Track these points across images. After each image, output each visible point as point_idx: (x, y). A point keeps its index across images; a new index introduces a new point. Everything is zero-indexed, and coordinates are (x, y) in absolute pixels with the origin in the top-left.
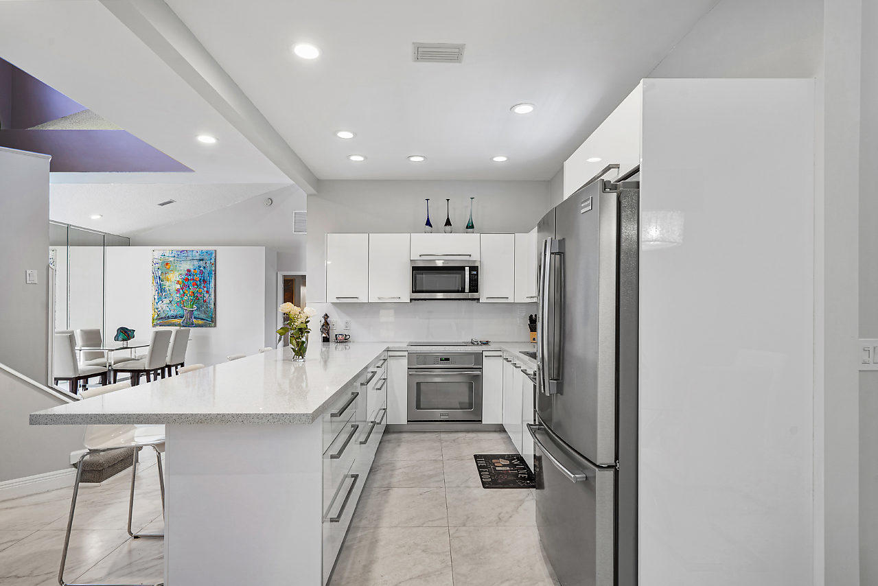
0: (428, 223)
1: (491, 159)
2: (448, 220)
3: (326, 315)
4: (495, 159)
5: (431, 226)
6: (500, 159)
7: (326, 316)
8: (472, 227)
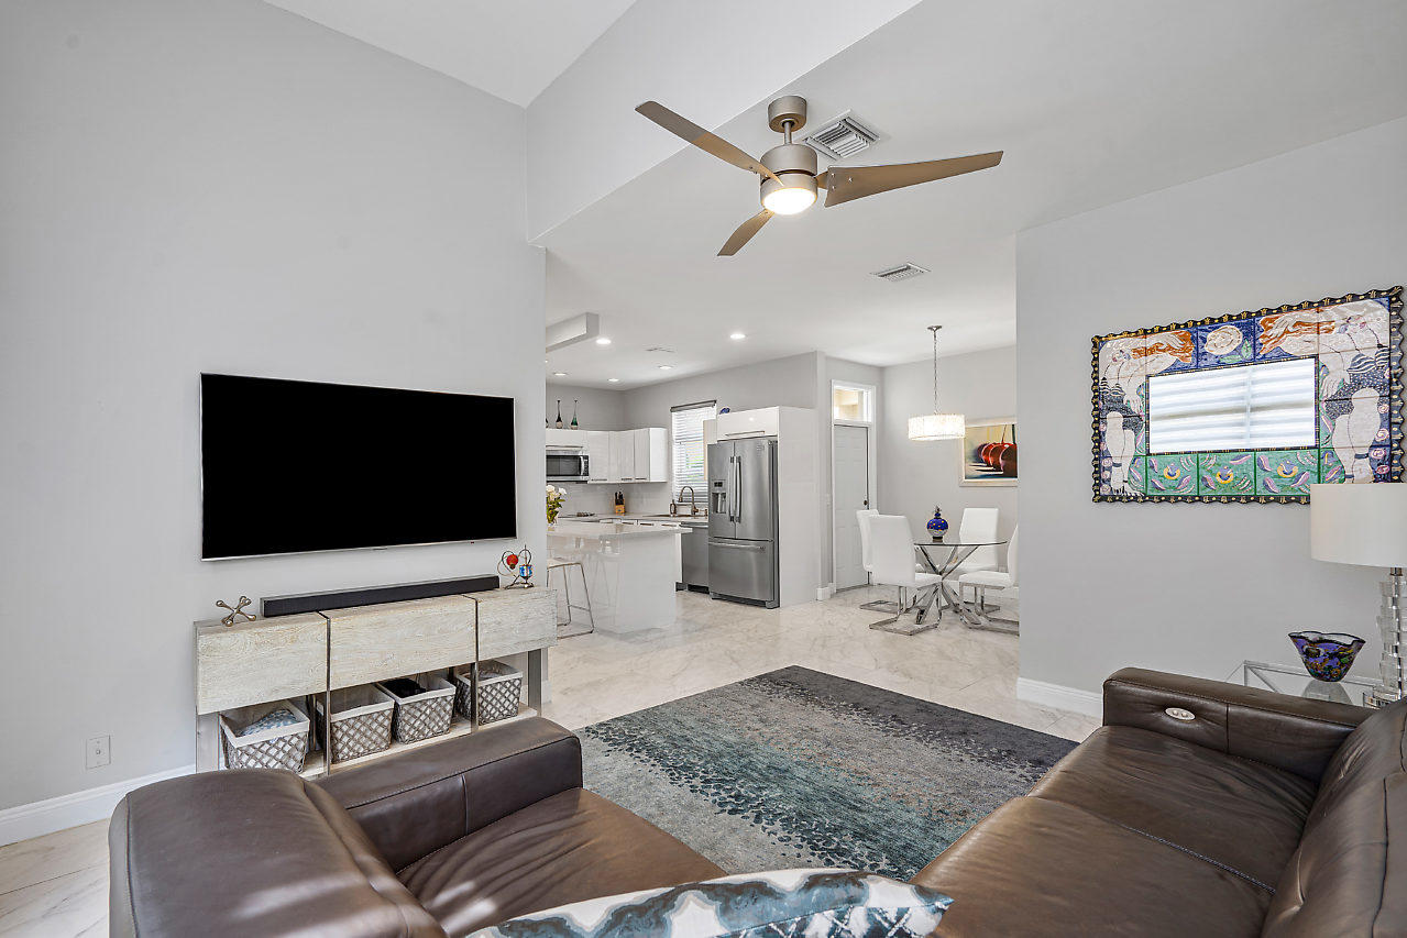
1: (608, 380)
4: (610, 380)
6: (614, 380)
8: (576, 424)
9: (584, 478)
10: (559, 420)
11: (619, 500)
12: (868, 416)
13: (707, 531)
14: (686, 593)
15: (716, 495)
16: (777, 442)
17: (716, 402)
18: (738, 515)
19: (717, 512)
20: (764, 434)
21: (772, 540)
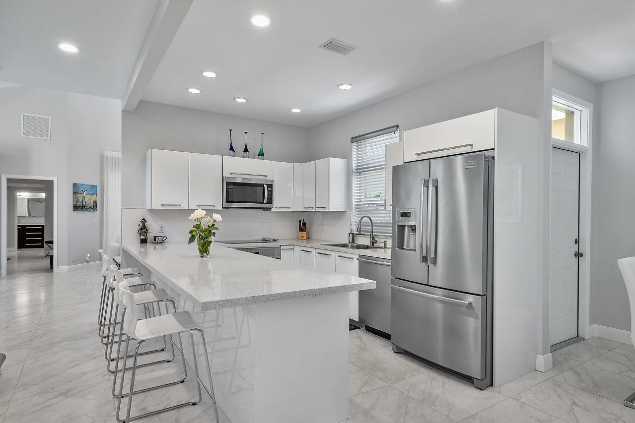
0: (232, 149)
1: (290, 110)
2: (246, 147)
3: (144, 219)
4: (292, 111)
5: (233, 151)
6: (296, 111)
7: (144, 221)
8: (263, 155)
9: (268, 206)
10: (246, 150)
11: (303, 227)
12: (581, 138)
13: (390, 268)
14: (361, 333)
15: (402, 228)
16: (493, 158)
17: (398, 126)
18: (433, 255)
19: (403, 249)
20: (472, 149)
21: (484, 295)
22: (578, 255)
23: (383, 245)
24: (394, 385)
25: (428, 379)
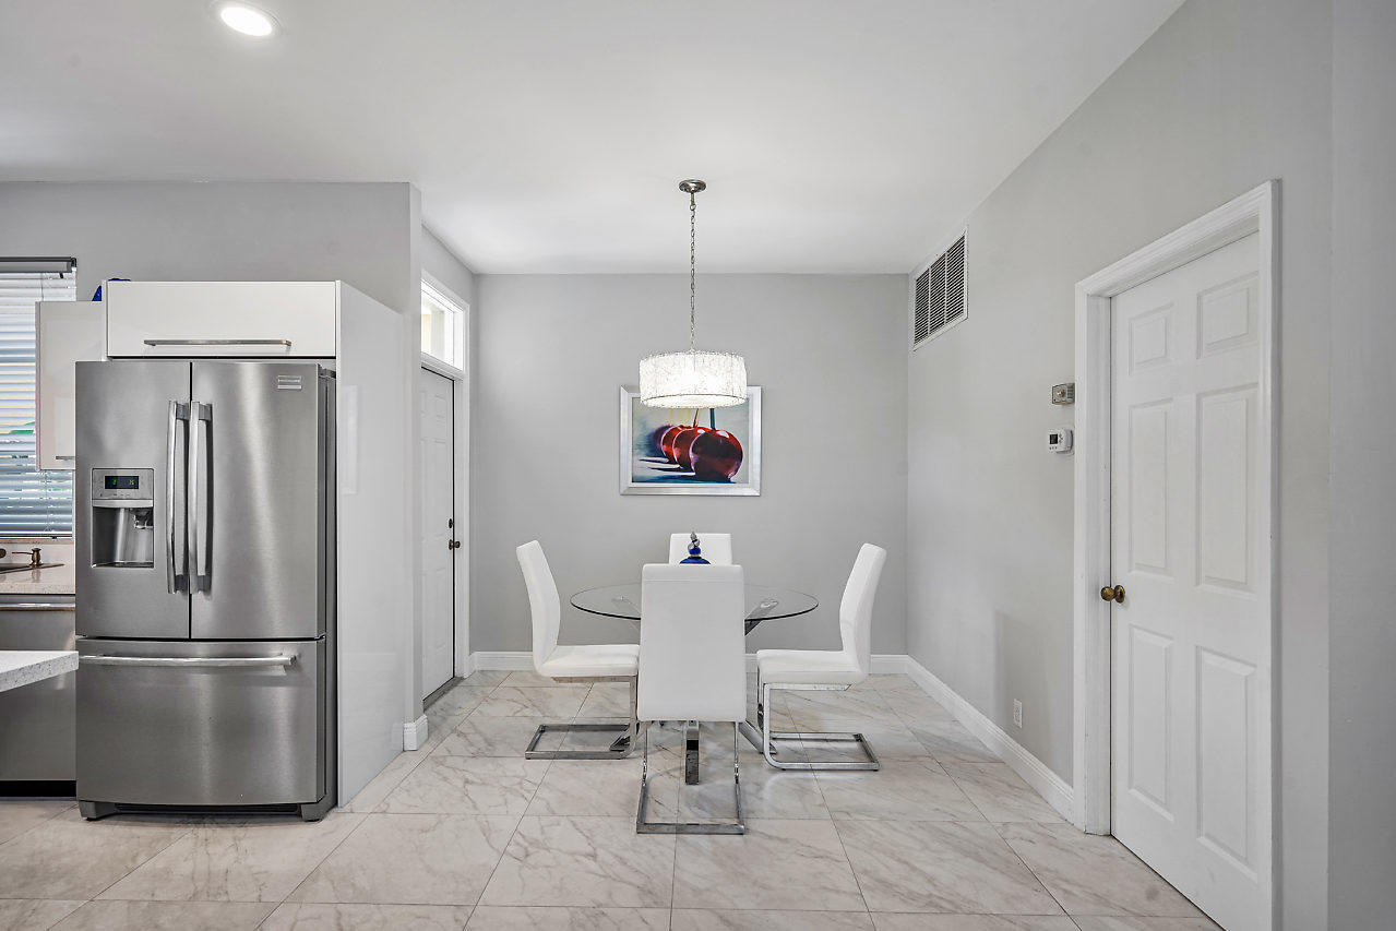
12: (454, 356)
15: (106, 517)
16: (334, 375)
17: (73, 262)
18: (202, 572)
19: (113, 564)
20: (288, 350)
21: (321, 638)
22: (454, 545)
23: (28, 560)
24: (106, 896)
25: (196, 844)
